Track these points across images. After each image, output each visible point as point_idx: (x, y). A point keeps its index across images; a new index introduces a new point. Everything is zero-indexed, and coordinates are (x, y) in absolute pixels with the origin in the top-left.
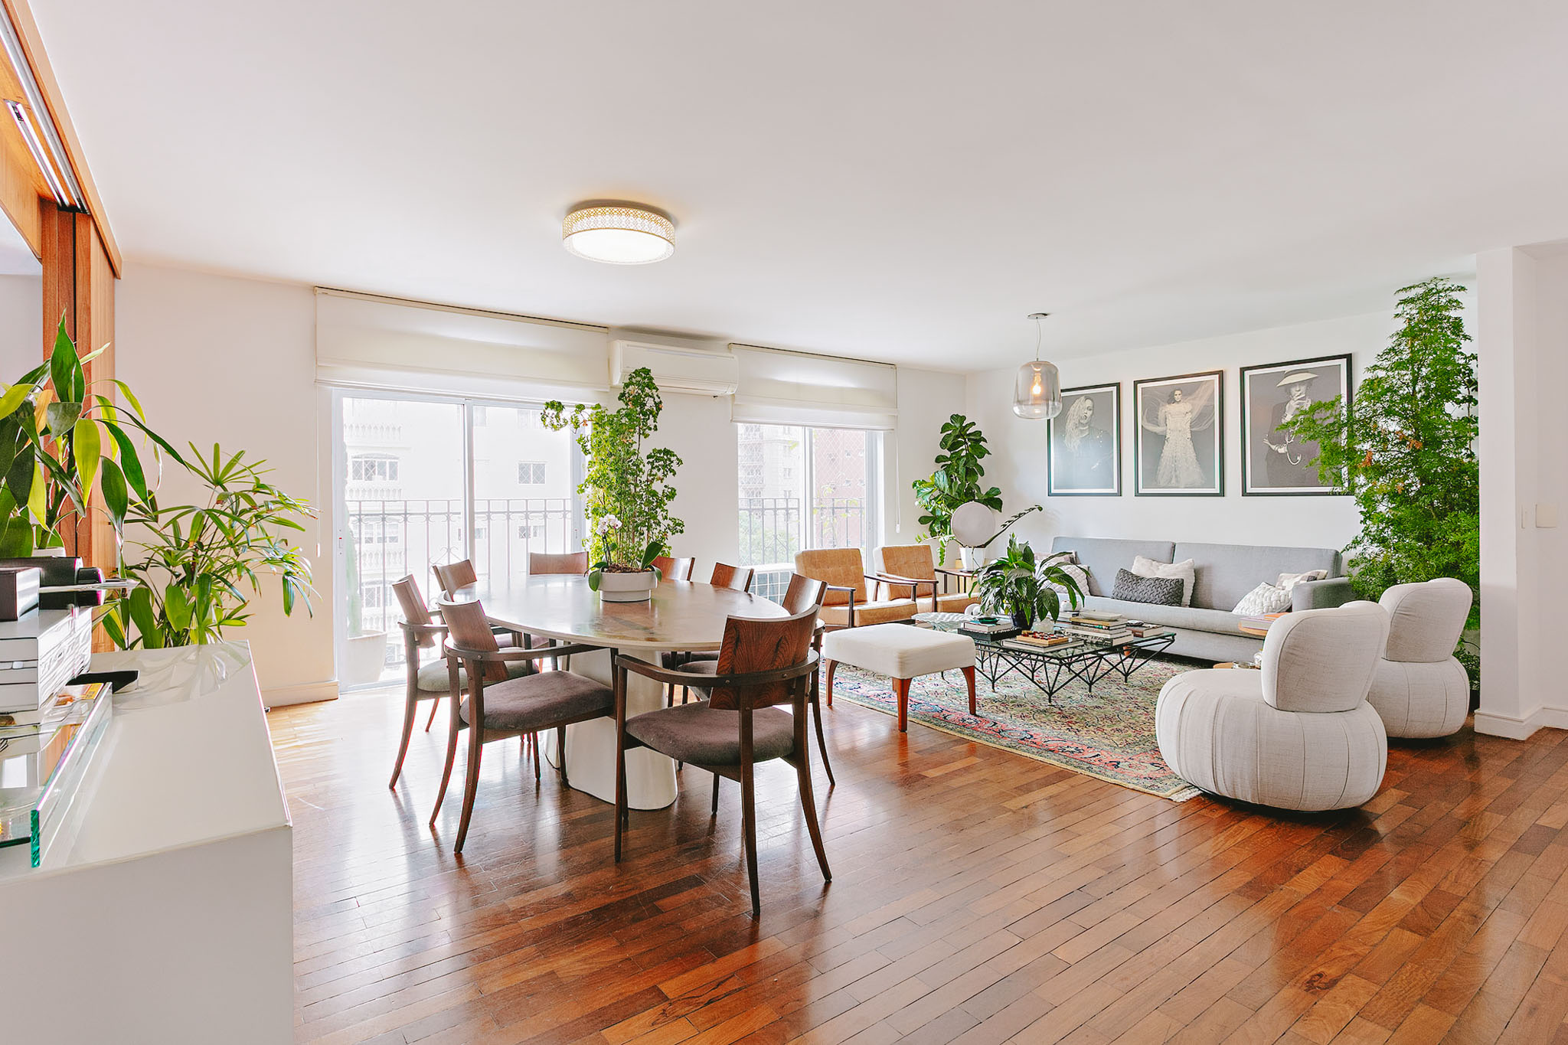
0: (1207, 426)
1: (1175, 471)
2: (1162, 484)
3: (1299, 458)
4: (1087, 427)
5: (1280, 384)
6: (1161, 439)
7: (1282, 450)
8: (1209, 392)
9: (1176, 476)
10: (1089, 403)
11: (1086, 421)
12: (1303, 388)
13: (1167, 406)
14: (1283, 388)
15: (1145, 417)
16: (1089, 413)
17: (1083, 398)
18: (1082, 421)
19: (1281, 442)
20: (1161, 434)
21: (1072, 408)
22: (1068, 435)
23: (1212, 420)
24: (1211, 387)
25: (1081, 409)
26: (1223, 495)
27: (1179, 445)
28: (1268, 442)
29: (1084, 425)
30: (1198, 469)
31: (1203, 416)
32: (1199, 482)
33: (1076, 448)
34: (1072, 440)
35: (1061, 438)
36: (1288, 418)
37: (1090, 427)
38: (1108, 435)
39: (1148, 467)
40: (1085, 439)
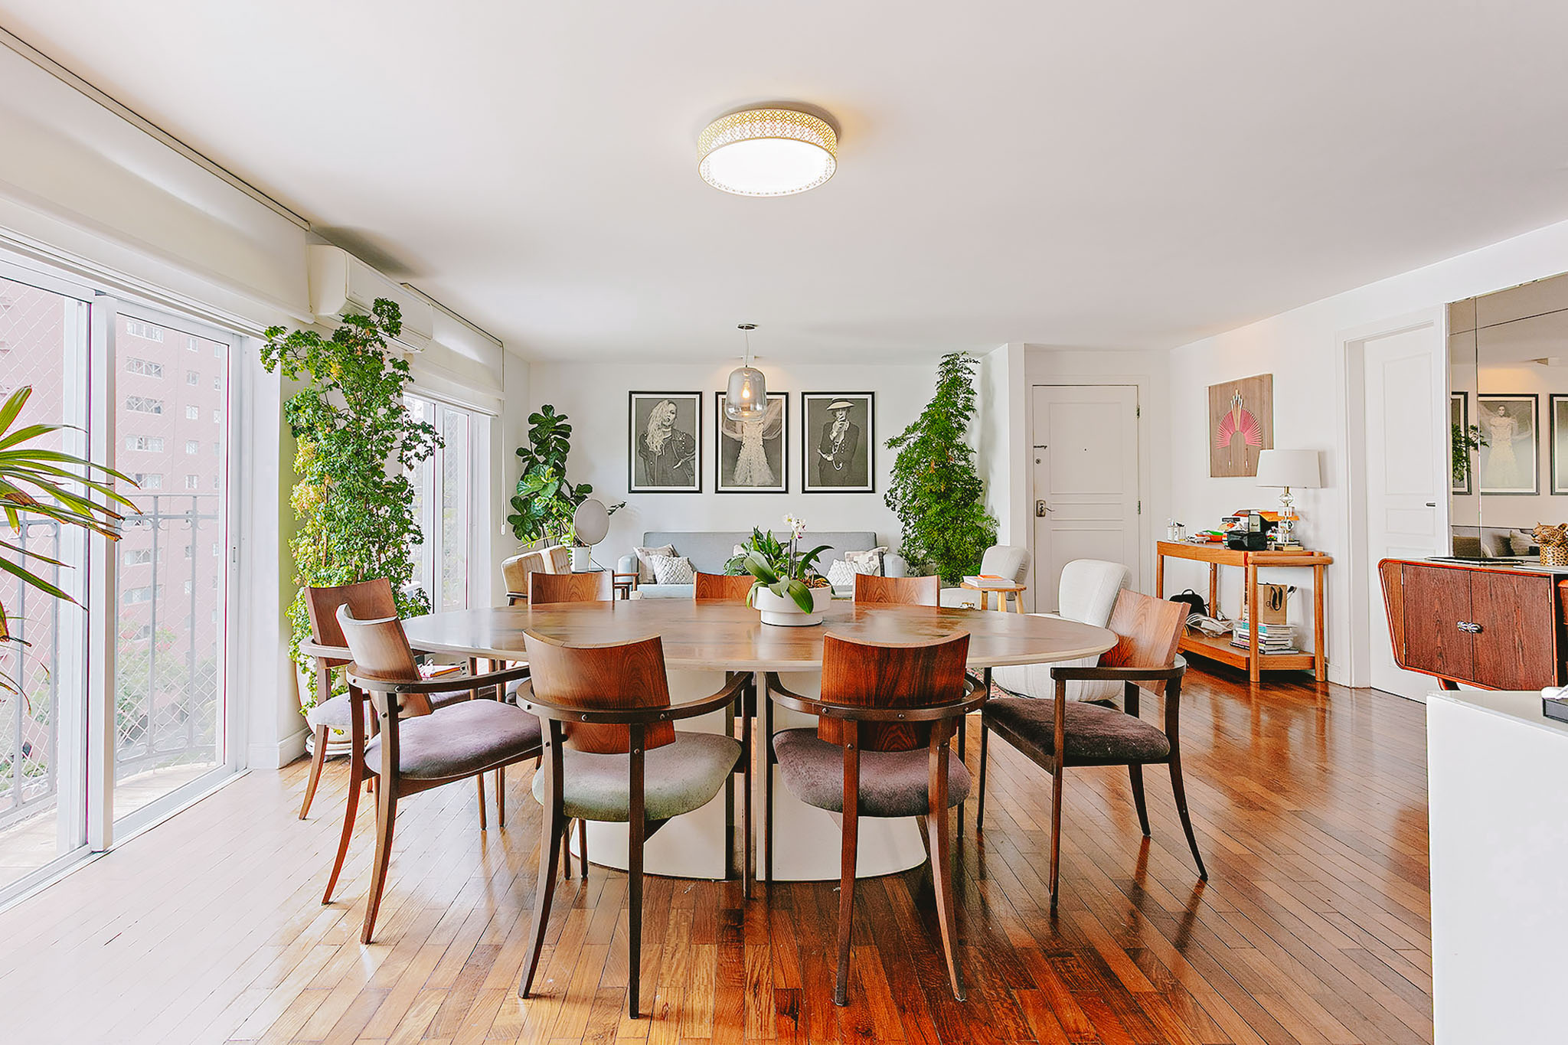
0: (776, 436)
1: (750, 472)
2: (739, 483)
3: (841, 465)
4: (670, 429)
5: (830, 408)
6: (738, 445)
7: (829, 459)
8: (779, 408)
9: (750, 476)
10: (672, 407)
11: (669, 424)
12: (844, 413)
14: (831, 411)
15: (724, 425)
16: (672, 416)
17: (666, 401)
18: (665, 423)
19: (829, 452)
20: (738, 440)
21: (655, 410)
22: (650, 435)
23: (779, 432)
24: (779, 404)
25: (664, 412)
26: (787, 493)
27: (753, 451)
28: (819, 451)
29: (667, 427)
30: (769, 471)
31: (773, 427)
32: (769, 482)
33: (659, 447)
34: (656, 441)
35: (643, 438)
36: (835, 434)
37: (673, 429)
38: (690, 438)
39: (727, 468)
40: (667, 440)
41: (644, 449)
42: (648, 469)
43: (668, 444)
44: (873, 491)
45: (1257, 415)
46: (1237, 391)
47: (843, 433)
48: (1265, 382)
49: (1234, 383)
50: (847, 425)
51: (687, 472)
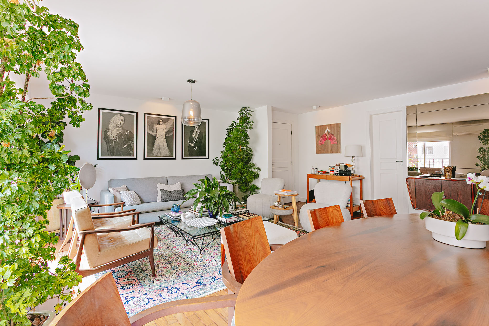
0: (171, 135)
1: (160, 150)
2: (154, 155)
3: (197, 148)
4: (121, 129)
6: (155, 138)
7: (192, 145)
8: (172, 123)
9: (160, 152)
10: (122, 118)
11: (120, 126)
13: (157, 125)
15: (148, 128)
16: (122, 123)
17: (119, 115)
18: (118, 126)
19: (192, 142)
20: (154, 136)
21: (113, 119)
22: (110, 131)
23: (173, 133)
24: (173, 121)
25: (117, 120)
26: (176, 159)
27: (161, 141)
28: (188, 142)
29: (119, 127)
30: (168, 150)
31: (170, 131)
32: (168, 154)
33: (115, 137)
34: (113, 134)
35: (106, 133)
36: (194, 135)
37: (123, 129)
38: (131, 133)
39: (149, 148)
40: (120, 134)
41: (106, 138)
42: (109, 148)
43: (120, 136)
44: (208, 158)
45: (335, 135)
46: (327, 128)
47: (197, 135)
48: (338, 126)
49: (326, 125)
50: (199, 132)
51: (129, 149)
